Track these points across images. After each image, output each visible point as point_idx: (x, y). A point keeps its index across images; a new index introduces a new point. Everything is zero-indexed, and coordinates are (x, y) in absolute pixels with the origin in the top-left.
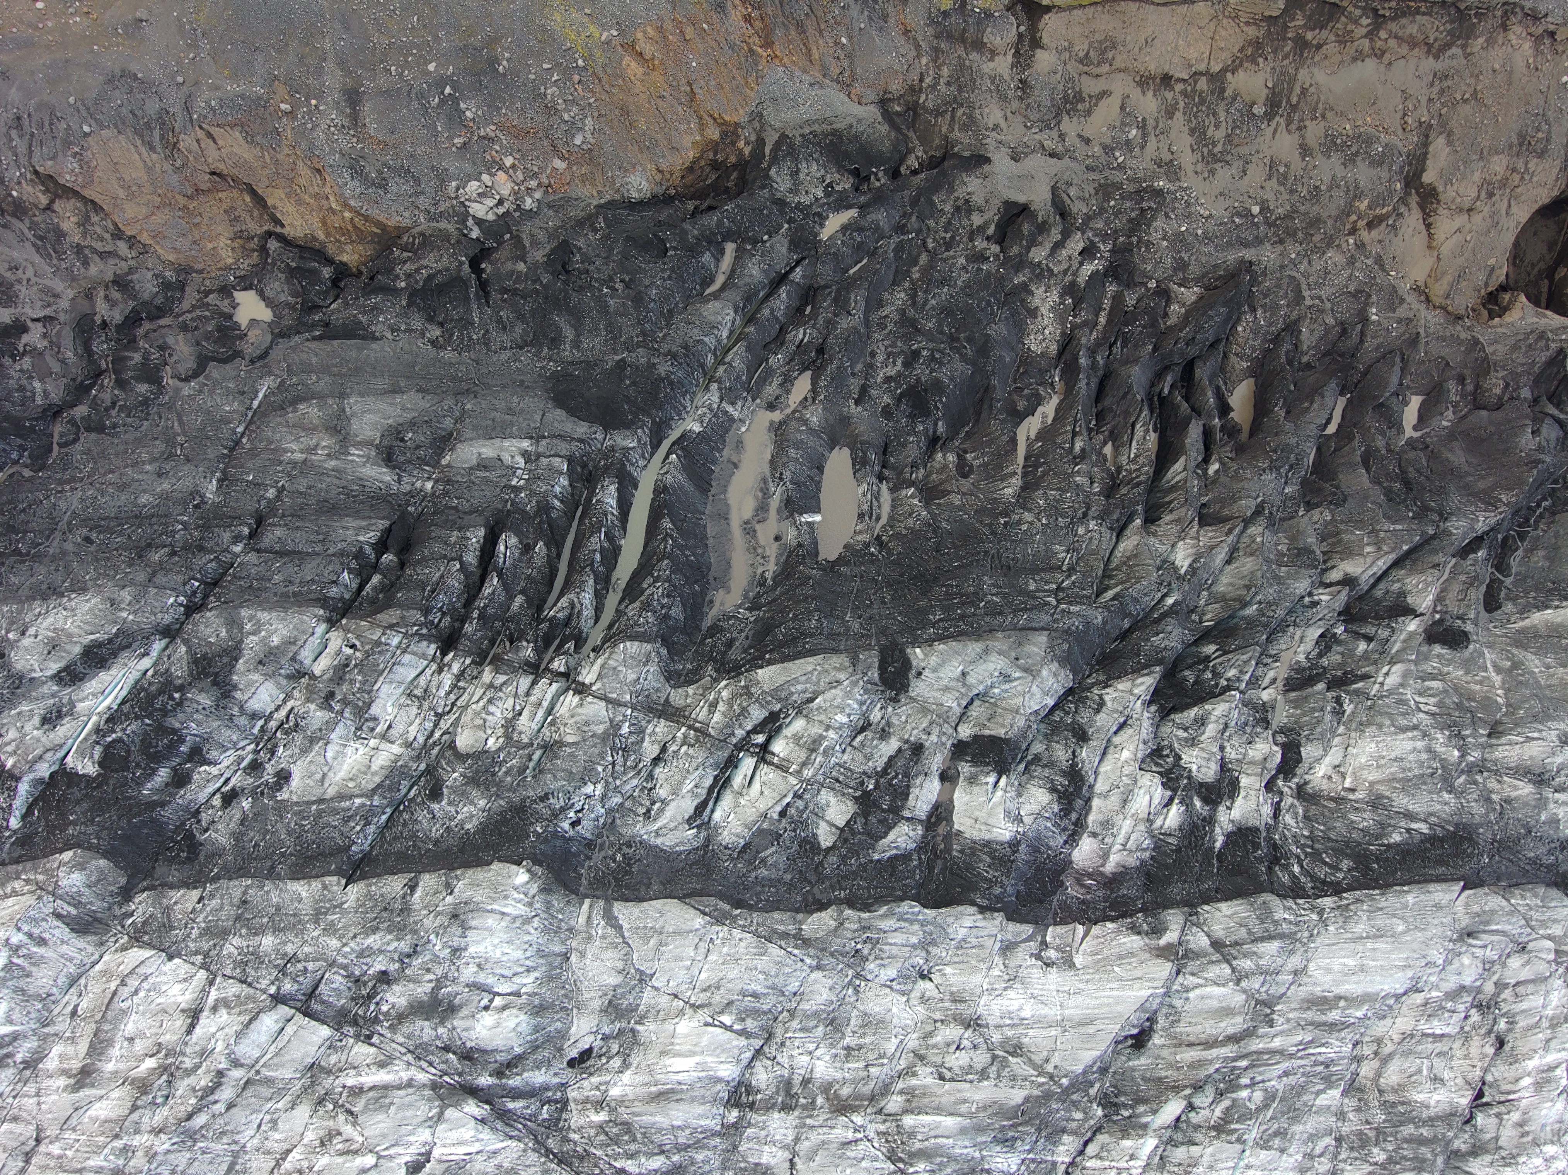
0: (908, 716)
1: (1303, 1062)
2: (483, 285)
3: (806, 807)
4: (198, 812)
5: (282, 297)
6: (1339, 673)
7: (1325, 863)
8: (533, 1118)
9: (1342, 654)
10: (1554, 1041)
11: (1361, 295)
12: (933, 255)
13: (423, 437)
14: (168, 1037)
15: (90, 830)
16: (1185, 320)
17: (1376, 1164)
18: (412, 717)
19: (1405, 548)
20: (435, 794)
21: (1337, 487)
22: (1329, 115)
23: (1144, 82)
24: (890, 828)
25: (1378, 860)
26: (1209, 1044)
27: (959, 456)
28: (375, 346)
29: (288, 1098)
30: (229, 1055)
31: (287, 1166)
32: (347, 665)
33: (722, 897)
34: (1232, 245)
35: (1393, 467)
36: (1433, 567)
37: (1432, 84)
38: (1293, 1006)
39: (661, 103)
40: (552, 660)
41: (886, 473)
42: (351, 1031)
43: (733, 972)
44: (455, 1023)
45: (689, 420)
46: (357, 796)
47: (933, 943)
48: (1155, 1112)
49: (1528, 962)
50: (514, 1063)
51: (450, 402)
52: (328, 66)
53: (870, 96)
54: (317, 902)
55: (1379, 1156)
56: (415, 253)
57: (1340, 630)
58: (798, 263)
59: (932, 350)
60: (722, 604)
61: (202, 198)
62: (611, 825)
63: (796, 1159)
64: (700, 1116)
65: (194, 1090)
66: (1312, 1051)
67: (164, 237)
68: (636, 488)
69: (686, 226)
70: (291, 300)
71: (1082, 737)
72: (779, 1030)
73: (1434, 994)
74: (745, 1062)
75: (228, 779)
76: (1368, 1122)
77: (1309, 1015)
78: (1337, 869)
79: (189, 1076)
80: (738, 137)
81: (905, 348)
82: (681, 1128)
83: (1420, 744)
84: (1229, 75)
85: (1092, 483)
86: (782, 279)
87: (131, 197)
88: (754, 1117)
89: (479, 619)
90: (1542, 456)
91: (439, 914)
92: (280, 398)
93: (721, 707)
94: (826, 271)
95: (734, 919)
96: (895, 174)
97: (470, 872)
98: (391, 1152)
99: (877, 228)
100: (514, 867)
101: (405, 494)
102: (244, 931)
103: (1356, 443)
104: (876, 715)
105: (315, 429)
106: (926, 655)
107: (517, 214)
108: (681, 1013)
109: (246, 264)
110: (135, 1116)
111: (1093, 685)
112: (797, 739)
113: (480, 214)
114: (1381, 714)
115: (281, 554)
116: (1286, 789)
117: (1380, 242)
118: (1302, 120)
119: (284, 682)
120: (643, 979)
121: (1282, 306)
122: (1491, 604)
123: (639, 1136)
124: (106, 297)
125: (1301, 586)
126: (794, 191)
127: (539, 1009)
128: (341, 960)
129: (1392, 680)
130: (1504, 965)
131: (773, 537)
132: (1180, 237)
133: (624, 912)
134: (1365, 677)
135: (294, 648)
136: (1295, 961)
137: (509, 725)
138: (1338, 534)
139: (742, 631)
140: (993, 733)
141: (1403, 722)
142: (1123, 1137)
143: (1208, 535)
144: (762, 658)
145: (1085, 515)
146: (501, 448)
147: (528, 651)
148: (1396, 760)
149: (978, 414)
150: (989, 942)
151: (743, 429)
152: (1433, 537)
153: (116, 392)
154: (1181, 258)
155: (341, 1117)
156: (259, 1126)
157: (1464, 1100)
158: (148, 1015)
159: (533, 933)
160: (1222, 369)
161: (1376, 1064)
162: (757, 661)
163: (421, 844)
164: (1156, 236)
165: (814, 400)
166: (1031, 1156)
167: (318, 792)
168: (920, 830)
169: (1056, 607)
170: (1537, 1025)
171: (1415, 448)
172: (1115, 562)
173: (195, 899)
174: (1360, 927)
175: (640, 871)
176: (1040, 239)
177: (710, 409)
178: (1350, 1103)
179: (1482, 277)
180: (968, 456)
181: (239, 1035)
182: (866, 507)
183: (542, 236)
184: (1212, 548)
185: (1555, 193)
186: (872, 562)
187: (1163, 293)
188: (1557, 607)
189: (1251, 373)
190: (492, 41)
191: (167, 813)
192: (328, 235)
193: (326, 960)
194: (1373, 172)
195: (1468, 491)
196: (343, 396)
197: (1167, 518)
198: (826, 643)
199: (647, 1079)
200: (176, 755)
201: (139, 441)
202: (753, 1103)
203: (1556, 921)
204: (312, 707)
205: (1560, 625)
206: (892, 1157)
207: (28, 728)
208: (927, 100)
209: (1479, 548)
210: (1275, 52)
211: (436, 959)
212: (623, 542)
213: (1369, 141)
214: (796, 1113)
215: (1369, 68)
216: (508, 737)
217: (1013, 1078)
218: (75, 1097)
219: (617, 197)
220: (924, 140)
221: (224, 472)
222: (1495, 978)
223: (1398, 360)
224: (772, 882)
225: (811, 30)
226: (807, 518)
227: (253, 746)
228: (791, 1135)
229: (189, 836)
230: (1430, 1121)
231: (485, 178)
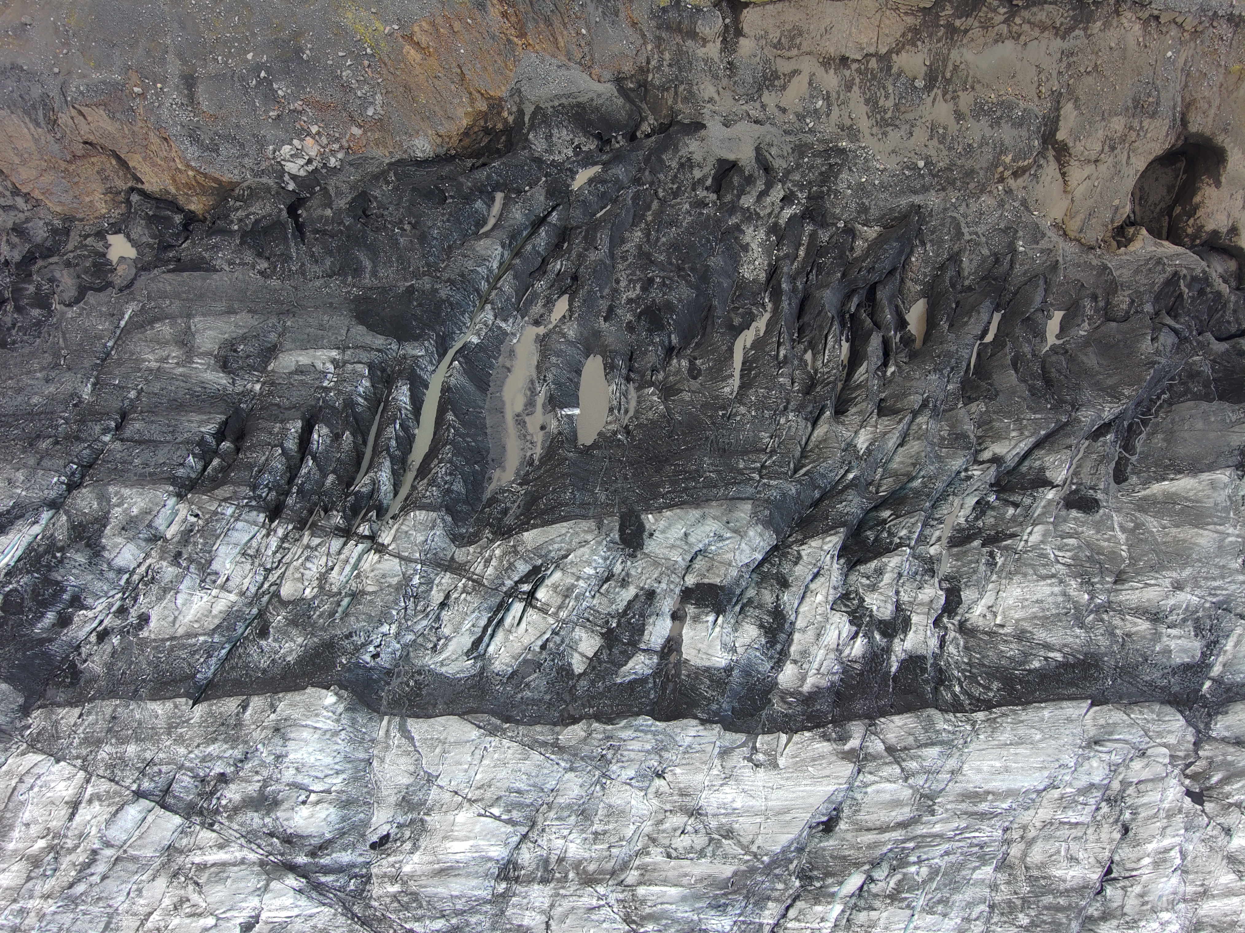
0: (643, 568)
1: (961, 844)
2: (300, 228)
3: (562, 642)
4: (79, 646)
5: (144, 239)
6: (993, 533)
7: (980, 684)
8: (342, 889)
9: (995, 517)
10: (1169, 829)
11: (1010, 231)
12: (663, 202)
13: (252, 348)
14: (54, 823)
16: (867, 252)
17: (1021, 927)
18: (247, 572)
19: (1043, 433)
20: (264, 633)
21: (991, 385)
22: (977, 86)
23: (826, 62)
24: (630, 658)
25: (1021, 682)
26: (883, 829)
27: (690, 361)
28: (216, 276)
29: (150, 872)
30: (101, 837)
31: (149, 925)
32: (191, 531)
33: (493, 713)
34: (904, 193)
35: (1037, 368)
36: (1066, 448)
37: (1061, 60)
38: (950, 799)
39: (437, 82)
40: (359, 526)
41: (632, 375)
42: (198, 820)
43: (502, 774)
44: (278, 814)
45: (469, 333)
46: (201, 635)
47: (665, 749)
48: (841, 883)
49: (1147, 765)
50: (325, 846)
51: (273, 320)
52: (170, 57)
53: (607, 75)
54: (169, 718)
55: (1023, 919)
56: (245, 202)
57: (992, 498)
58: (554, 209)
59: (663, 278)
60: (499, 480)
61: (79, 163)
62: (406, 658)
63: (551, 922)
64: (474, 888)
65: (74, 865)
66: (967, 835)
67: (51, 194)
68: (427, 387)
69: (462, 179)
70: (151, 241)
71: (784, 584)
72: (540, 819)
73: (1068, 790)
74: (513, 845)
75: (101, 622)
76: (1016, 893)
77: (964, 806)
78: (989, 689)
79: (70, 854)
80: (503, 108)
81: (642, 276)
82: (458, 897)
83: (1056, 589)
84: (894, 56)
85: (793, 383)
86: (541, 221)
87: (24, 162)
88: (518, 889)
89: (298, 493)
90: (1157, 358)
91: (265, 728)
92: (141, 318)
93: (494, 562)
94: (577, 215)
95: (504, 731)
96: (632, 138)
97: (289, 695)
98: (228, 915)
99: (617, 181)
100: (324, 691)
101: (238, 394)
102: (113, 741)
103: (1007, 349)
104: (618, 568)
105: (167, 343)
106: (656, 520)
107: (324, 171)
108: (460, 806)
109: (116, 213)
110: (29, 885)
111: (793, 543)
112: (555, 587)
113: (294, 171)
114: (1026, 565)
115: (140, 442)
116: (949, 625)
117: (1024, 188)
118: (955, 91)
119: (143, 544)
120: (431, 779)
121: (947, 241)
122: (1120, 477)
123: (424, 903)
124: (8, 241)
125: (957, 463)
126: (549, 151)
127: (346, 803)
128: (187, 764)
129: (1034, 539)
130: (1128, 767)
131: (539, 426)
132: (861, 187)
133: (415, 726)
134: (1013, 536)
135: (150, 517)
136: (952, 763)
137: (323, 578)
138: (991, 422)
139: (515, 501)
140: (711, 581)
141: (1044, 572)
142: (815, 904)
143: (885, 423)
144: (528, 523)
145: (786, 408)
146: (315, 357)
147: (337, 519)
148: (1037, 602)
149: (705, 328)
150: (709, 748)
151: (515, 341)
152: (1066, 424)
153: (16, 316)
154: (863, 203)
155: (191, 887)
156: (129, 894)
157: (1095, 876)
158: (40, 806)
159: (341, 744)
160: (900, 291)
161: (1022, 846)
162: (524, 526)
163: (252, 673)
164: (842, 186)
165: (571, 317)
166: (741, 918)
167: (170, 632)
168: (655, 659)
169: (759, 481)
170: (1155, 816)
171: (1057, 353)
172: (811, 445)
173: (77, 715)
174: (1005, 736)
175: (429, 694)
176: (748, 189)
177: (486, 324)
178: (1002, 877)
179: (1109, 215)
180: (698, 362)
181: (108, 823)
182: (615, 403)
183: (344, 188)
184: (885, 434)
185: (1167, 146)
186: (618, 446)
187: (850, 231)
188: (1172, 479)
189: (924, 294)
190: (297, 35)
191: (54, 647)
192: (178, 189)
193: (176, 764)
194: (1015, 132)
195: (1098, 387)
196: (189, 316)
197: (853, 410)
198: (577, 511)
199: (432, 858)
200: (60, 602)
201: (32, 355)
202: (518, 877)
203: (1170, 732)
204: (165, 564)
205: (1174, 494)
206: (627, 920)
208: (654, 78)
209: (1108, 432)
210: (930, 36)
211: (263, 764)
212: (416, 431)
213: (1010, 107)
214: (552, 885)
215: (1008, 48)
216: (321, 587)
217: (725, 856)
219: (405, 156)
220: (654, 111)
221: (97, 378)
222: (1120, 777)
223: (1041, 282)
224: (534, 702)
225: (557, 24)
226: (567, 411)
227: (120, 595)
228: (547, 902)
229: (73, 665)
230: (1067, 892)
231: (296, 142)
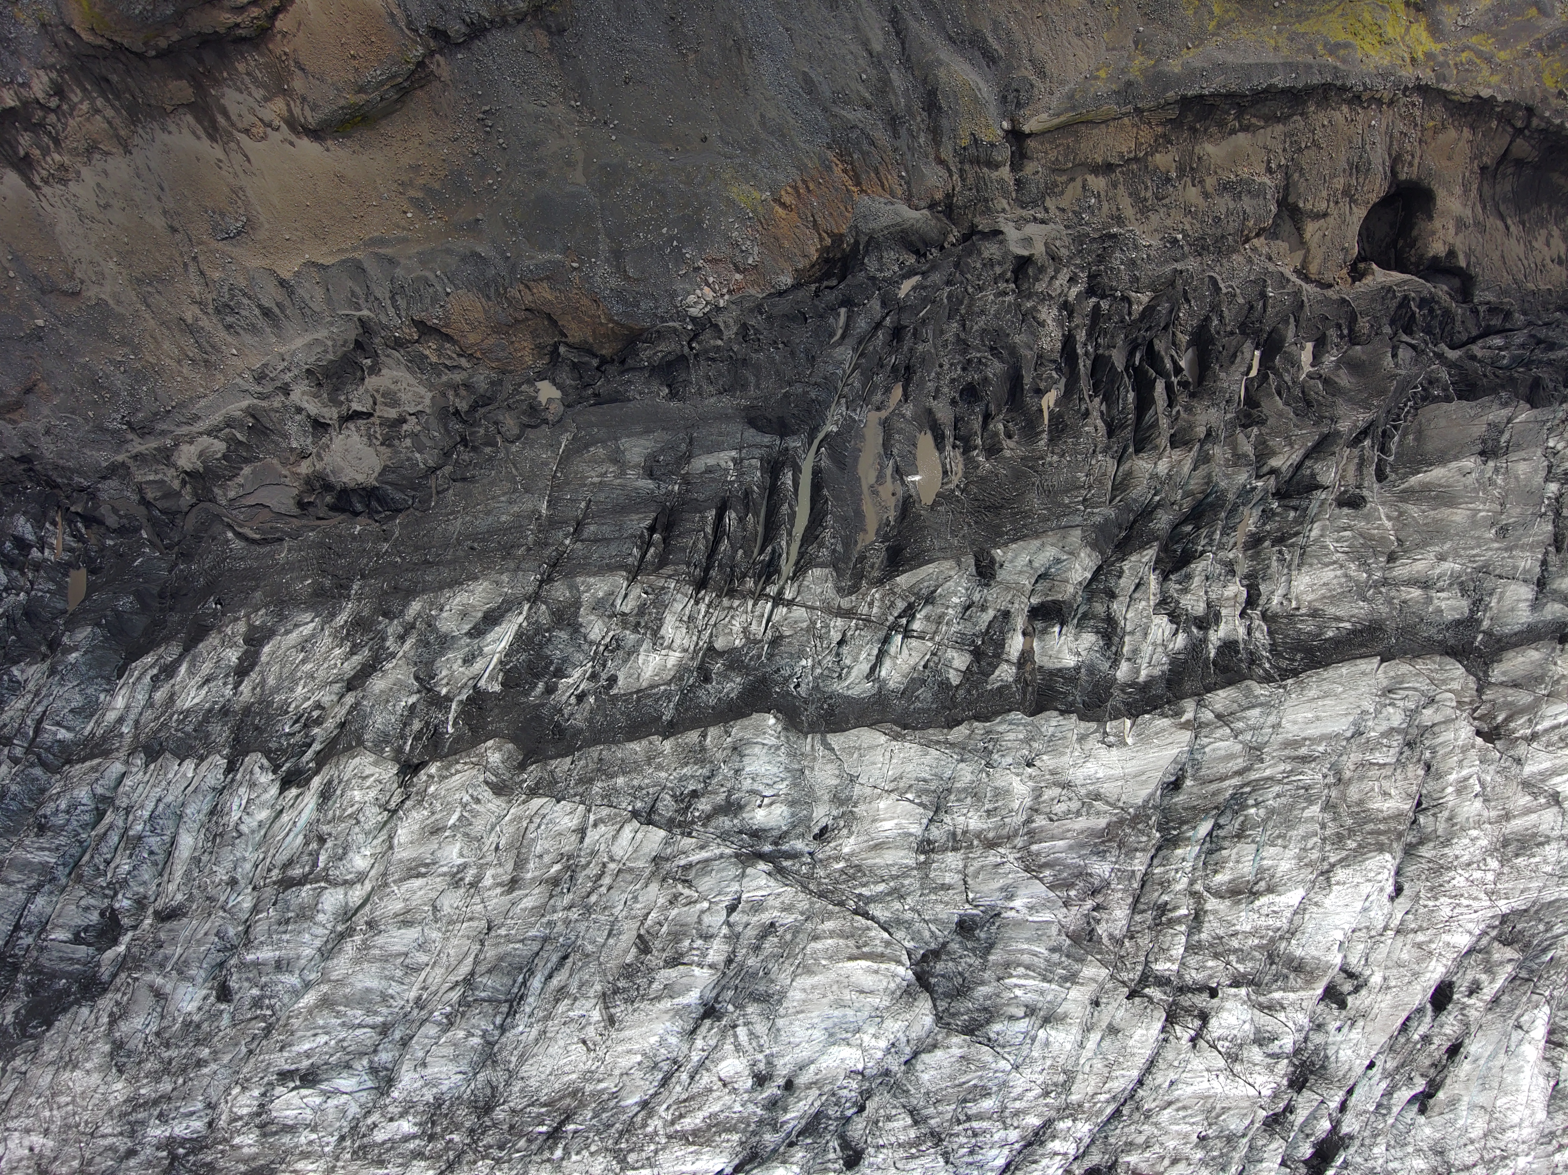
0: (998, 594)
1: (1289, 786)
3: (940, 661)
4: (561, 710)
5: (568, 382)
6: (1278, 534)
7: (1286, 658)
8: (798, 872)
9: (1279, 521)
10: (1466, 762)
11: (1259, 281)
12: (972, 296)
13: (669, 457)
14: (566, 849)
15: (502, 725)
16: (1143, 314)
18: (685, 634)
19: (1310, 445)
20: (707, 679)
21: (1261, 412)
22: (1219, 171)
23: (1096, 170)
24: (996, 668)
25: (1319, 650)
26: (1223, 779)
27: (1003, 424)
28: (630, 405)
29: (642, 881)
30: (608, 853)
31: (649, 922)
32: (645, 604)
33: (894, 722)
34: (1168, 262)
35: (1297, 392)
36: (1332, 455)
37: (1285, 141)
38: (1275, 748)
39: (797, 230)
40: (764, 589)
41: (958, 442)
42: (678, 831)
43: (910, 767)
44: (743, 816)
45: (829, 424)
46: (661, 685)
47: (1033, 739)
48: (1194, 829)
49: (1437, 710)
50: (783, 836)
51: (683, 433)
52: (601, 238)
53: (923, 204)
54: (647, 752)
56: (653, 343)
57: (1275, 505)
58: (887, 314)
60: (863, 541)
61: (517, 325)
62: (816, 688)
63: (967, 878)
64: (903, 858)
65: (589, 878)
66: (1294, 778)
67: (490, 352)
68: (802, 472)
69: (816, 303)
70: (573, 383)
71: (1112, 596)
72: (943, 802)
73: (1373, 734)
74: (924, 825)
75: (579, 686)
76: (1342, 826)
77: (1287, 753)
78: (1294, 660)
79: (584, 870)
80: (843, 242)
81: (962, 359)
82: (892, 865)
83: (1339, 573)
84: (1149, 158)
85: (1094, 431)
86: (879, 325)
87: (473, 329)
88: (936, 857)
89: (718, 567)
90: (1399, 371)
91: (724, 749)
92: (576, 445)
93: (876, 604)
94: (905, 317)
95: (905, 736)
96: (942, 249)
97: (739, 721)
98: (717, 899)
99: (935, 285)
100: (767, 715)
101: (663, 495)
102: (603, 777)
103: (1270, 380)
104: (976, 597)
105: (603, 461)
106: (1004, 553)
107: (715, 310)
108: (880, 796)
109: (542, 363)
110: (552, 901)
111: (1115, 561)
112: (927, 618)
113: (694, 314)
114: (1311, 557)
115: (596, 541)
116: (1254, 615)
117: (1267, 244)
118: (1201, 177)
119: (607, 619)
120: (853, 779)
121: (1208, 296)
122: (1381, 476)
123: (867, 873)
124: (456, 394)
125: (1242, 478)
126: (881, 270)
127: (792, 804)
128: (668, 785)
129: (1315, 534)
130: (1421, 713)
132: (1132, 262)
133: (833, 739)
134: (1297, 534)
135: (612, 597)
136: (1272, 719)
137: (746, 631)
138: (1266, 442)
139: (878, 557)
140: (1053, 598)
141: (1326, 560)
142: (1176, 849)
143: (1177, 454)
144: (897, 571)
145: (1094, 451)
146: (718, 458)
147: (750, 584)
148: (1324, 585)
149: (1014, 395)
150: (1070, 735)
151: (862, 426)
152: (1328, 435)
153: (472, 454)
154: (1134, 275)
155: (680, 885)
156: (627, 901)
157: (1407, 806)
158: (550, 838)
159: (782, 756)
160: (1173, 343)
161: (1340, 787)
162: (894, 573)
163: (704, 710)
164: (1116, 263)
165: (906, 400)
166: (1117, 866)
167: (636, 686)
168: (1015, 669)
169: (1084, 511)
170: (1452, 752)
171: (1313, 378)
172: (1117, 480)
173: (569, 762)
174: (1313, 692)
175: (841, 713)
176: (1041, 276)
177: (841, 416)
178: (1328, 815)
179: (1341, 257)
180: (1010, 424)
181: (615, 838)
182: (947, 467)
183: (731, 322)
184: (1180, 462)
185: (1382, 194)
186: (958, 501)
187: (1126, 299)
188: (1426, 471)
189: (1193, 343)
190: (699, 210)
191: (544, 711)
192: (595, 338)
193: (660, 786)
194: (1254, 201)
195: (1352, 402)
196: (616, 438)
197: (1149, 447)
198: (938, 554)
199: (865, 838)
200: (548, 673)
201: (492, 483)
202: (934, 849)
203: (1452, 679)
204: (626, 632)
205: (1429, 483)
206: (1028, 870)
207: (455, 667)
208: (958, 201)
209: (1365, 438)
210: (1177, 139)
211: (726, 778)
212: (798, 509)
213: (1248, 183)
214: (962, 851)
215: (1242, 138)
216: (747, 638)
217: (1098, 813)
218: (510, 897)
219: (773, 290)
220: (958, 225)
221: (550, 495)
222: (1417, 722)
223: (1292, 320)
224: (925, 710)
225: (883, 171)
226: (911, 478)
227: (592, 662)
228: (961, 865)
229: (558, 725)
230: (1385, 820)
231: (698, 292)
